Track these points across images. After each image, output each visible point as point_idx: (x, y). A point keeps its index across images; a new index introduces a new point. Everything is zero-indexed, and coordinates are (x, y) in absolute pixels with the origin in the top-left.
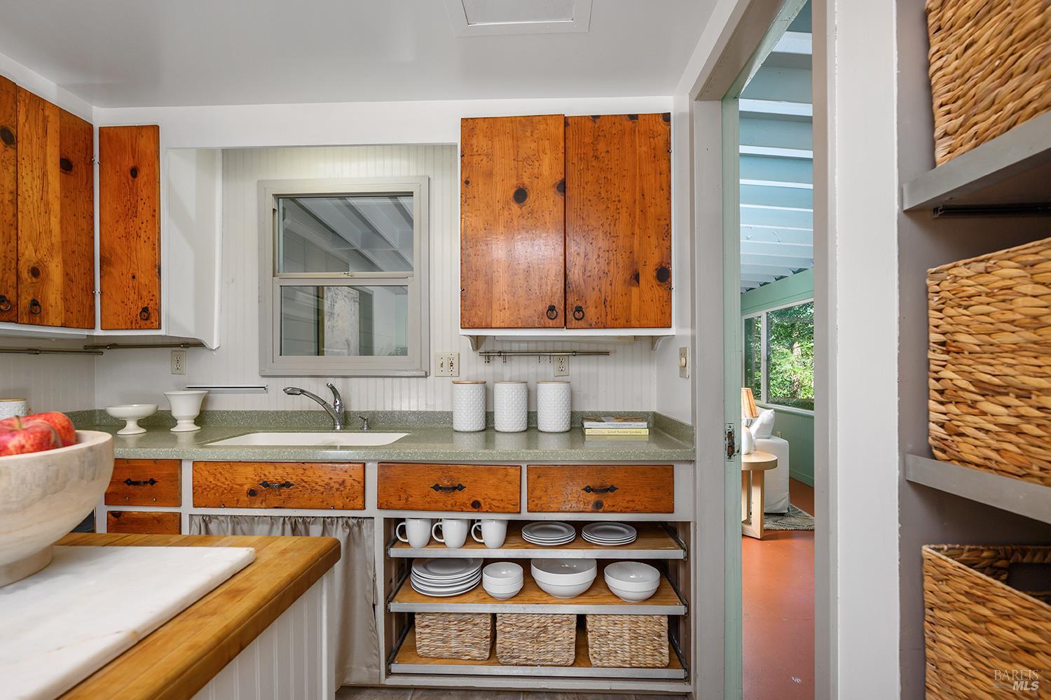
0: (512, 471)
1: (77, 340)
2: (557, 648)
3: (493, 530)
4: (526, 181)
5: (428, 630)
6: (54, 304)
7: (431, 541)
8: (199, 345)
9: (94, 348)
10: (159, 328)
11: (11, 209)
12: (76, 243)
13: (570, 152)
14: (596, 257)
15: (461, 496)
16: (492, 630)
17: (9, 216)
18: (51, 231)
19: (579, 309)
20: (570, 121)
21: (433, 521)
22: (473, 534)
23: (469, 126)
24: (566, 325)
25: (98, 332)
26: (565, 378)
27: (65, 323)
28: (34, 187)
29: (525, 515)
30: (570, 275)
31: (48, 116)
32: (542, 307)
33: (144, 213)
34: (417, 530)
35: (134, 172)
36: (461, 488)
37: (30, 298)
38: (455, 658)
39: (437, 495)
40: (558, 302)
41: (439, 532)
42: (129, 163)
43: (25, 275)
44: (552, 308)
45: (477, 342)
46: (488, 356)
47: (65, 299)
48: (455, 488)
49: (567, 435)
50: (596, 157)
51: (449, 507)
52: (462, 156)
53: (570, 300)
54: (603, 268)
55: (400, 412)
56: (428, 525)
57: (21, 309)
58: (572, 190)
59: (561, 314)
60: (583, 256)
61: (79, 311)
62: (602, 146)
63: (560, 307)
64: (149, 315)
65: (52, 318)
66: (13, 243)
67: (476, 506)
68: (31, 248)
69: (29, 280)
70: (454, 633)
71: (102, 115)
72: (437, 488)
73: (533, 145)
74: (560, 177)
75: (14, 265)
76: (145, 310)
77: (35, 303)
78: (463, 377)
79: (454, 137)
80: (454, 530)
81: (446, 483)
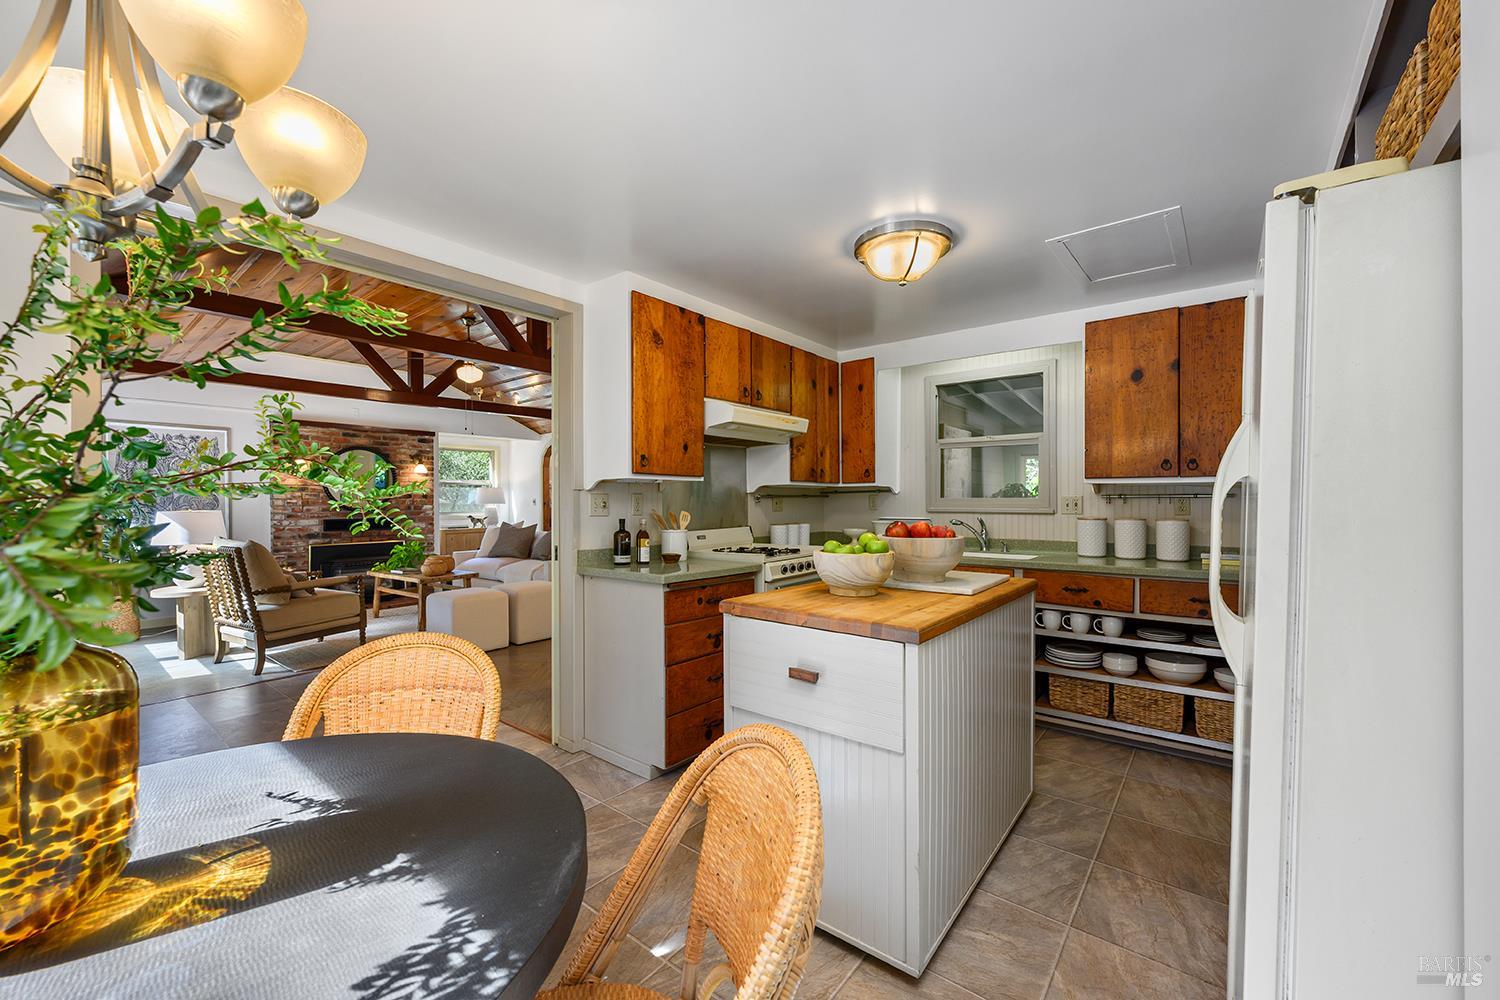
0: (1127, 582)
1: (815, 488)
2: (1167, 718)
3: (1112, 625)
4: (1143, 364)
5: (1058, 689)
6: (828, 471)
7: (1061, 628)
8: (888, 490)
9: (824, 494)
10: (874, 482)
12: (833, 434)
13: (1184, 337)
14: (1209, 418)
15: (1085, 597)
16: (1110, 697)
19: (1193, 461)
20: (1184, 311)
21: (1064, 613)
22: (1095, 626)
23: (1092, 328)
24: (1179, 475)
25: (841, 485)
26: (1187, 517)
27: (831, 480)
28: (821, 407)
29: (1138, 615)
30: (1185, 435)
32: (1158, 461)
33: (866, 412)
34: (1052, 619)
35: (861, 388)
36: (1085, 591)
38: (1081, 712)
39: (1067, 594)
40: (1172, 457)
41: (1068, 622)
42: (857, 382)
43: (819, 456)
44: (1166, 461)
45: (1098, 488)
46: (1109, 499)
47: (831, 467)
48: (1080, 591)
49: (1186, 564)
50: (1211, 337)
51: (1076, 603)
52: (1086, 351)
53: (1184, 454)
54: (1217, 427)
55: (1032, 541)
56: (1058, 615)
57: (818, 474)
58: (1186, 365)
59: (1175, 466)
60: (1196, 418)
62: (1216, 326)
63: (1174, 460)
64: (869, 474)
65: (827, 479)
66: (816, 440)
67: (1097, 604)
68: (821, 440)
69: (820, 459)
70: (1079, 694)
71: (843, 356)
72: (1066, 589)
73: (1149, 336)
74: (1174, 357)
75: (816, 451)
76: (867, 471)
78: (1087, 514)
79: (1080, 336)
80: (1079, 622)
81: (1074, 587)
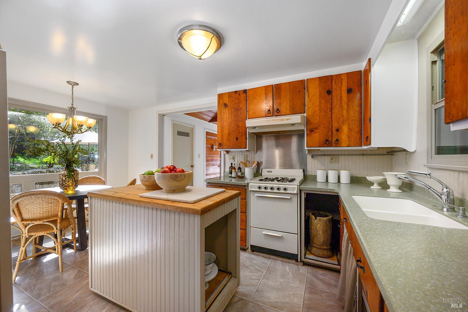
6: (344, 139)
11: (330, 113)
12: (353, 116)
17: (330, 116)
18: (343, 116)
27: (349, 145)
28: (338, 103)
31: (343, 78)
33: (368, 97)
35: (367, 82)
37: (336, 139)
42: (366, 79)
43: (334, 132)
47: (349, 137)
57: (333, 142)
61: (355, 140)
64: (368, 139)
65: (343, 145)
66: (331, 123)
68: (336, 123)
69: (336, 133)
75: (331, 130)
76: (367, 137)
77: (337, 140)
